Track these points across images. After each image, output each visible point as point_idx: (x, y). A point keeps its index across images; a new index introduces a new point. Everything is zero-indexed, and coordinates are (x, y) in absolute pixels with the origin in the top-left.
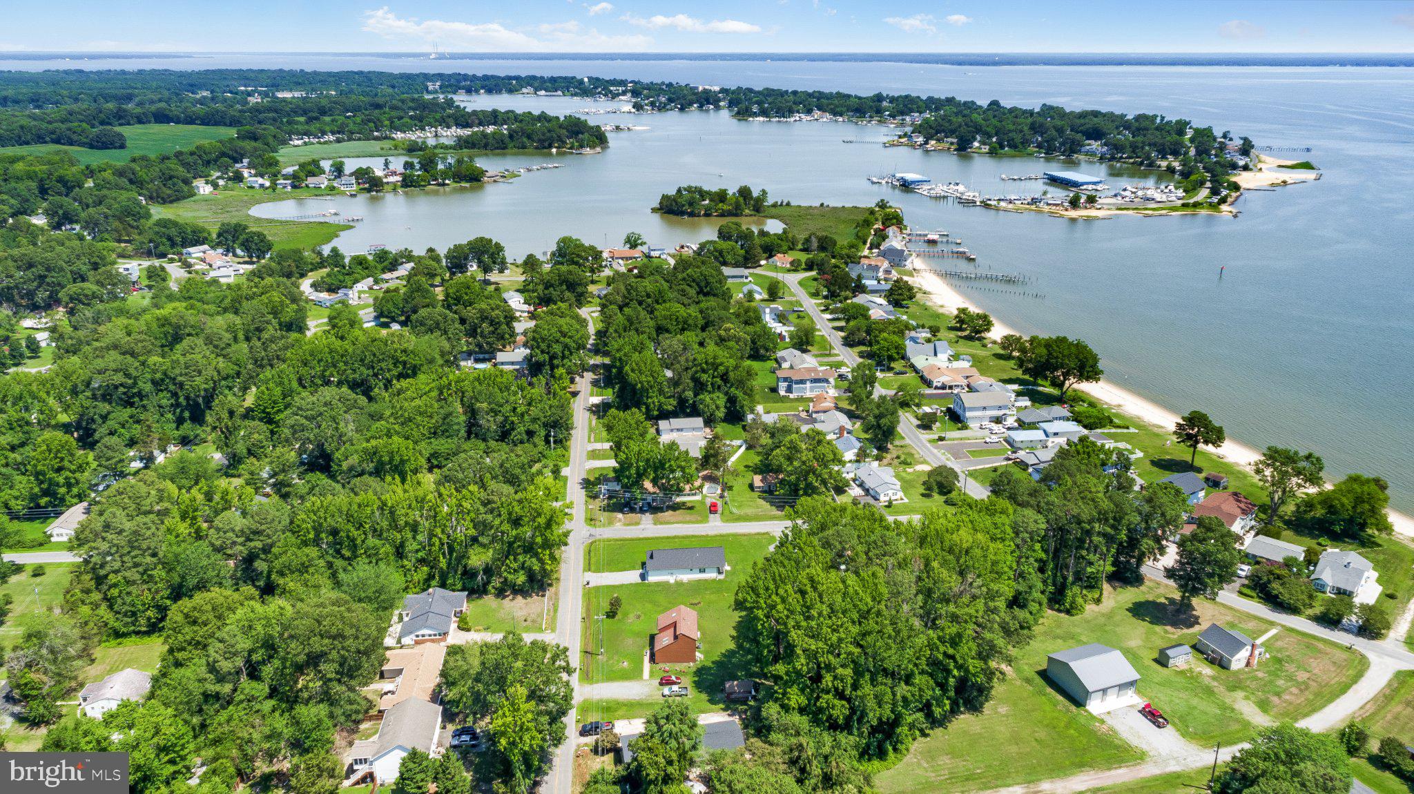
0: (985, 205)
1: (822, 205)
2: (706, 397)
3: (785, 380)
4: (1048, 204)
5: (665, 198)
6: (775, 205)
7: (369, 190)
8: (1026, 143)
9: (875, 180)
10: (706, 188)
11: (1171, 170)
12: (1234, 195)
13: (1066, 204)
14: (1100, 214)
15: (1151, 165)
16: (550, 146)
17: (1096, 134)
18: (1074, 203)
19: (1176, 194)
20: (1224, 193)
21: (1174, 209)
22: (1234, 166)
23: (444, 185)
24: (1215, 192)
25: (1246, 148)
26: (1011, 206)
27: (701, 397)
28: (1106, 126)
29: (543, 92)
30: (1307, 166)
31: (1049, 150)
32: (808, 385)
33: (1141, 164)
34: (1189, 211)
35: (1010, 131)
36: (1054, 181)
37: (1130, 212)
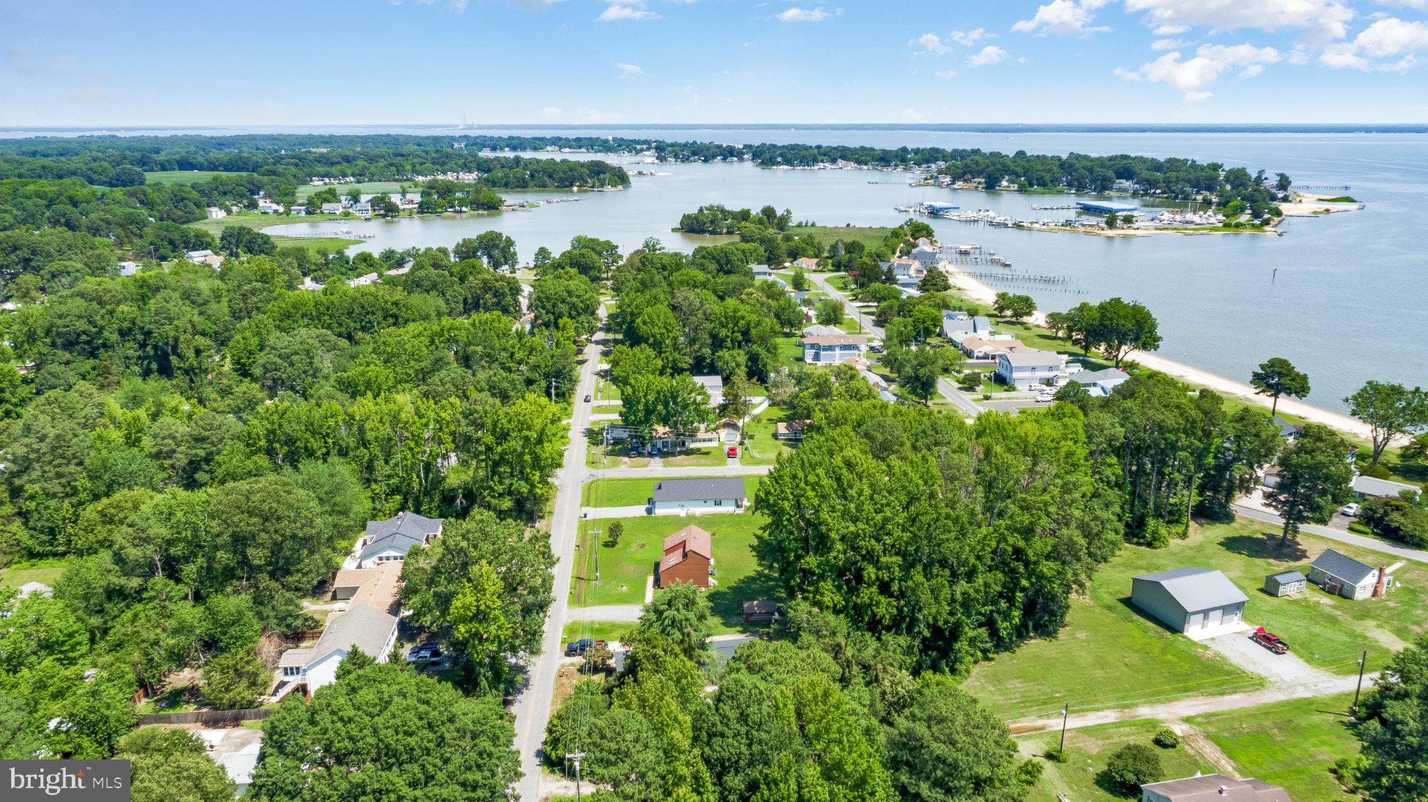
0: (1018, 226)
1: (848, 225)
2: (725, 354)
3: (812, 346)
4: (1083, 225)
5: (686, 218)
6: (799, 226)
7: (384, 216)
8: (1055, 181)
9: (902, 208)
10: (728, 208)
11: (1207, 202)
12: (1276, 219)
13: (1103, 225)
14: (1138, 233)
15: (1186, 198)
16: (571, 185)
17: (1126, 175)
18: (1110, 225)
19: (1214, 217)
20: (1266, 216)
21: (1216, 229)
22: (1274, 198)
23: (461, 212)
24: (1256, 215)
25: (1284, 183)
26: (1044, 227)
27: (720, 353)
28: (1137, 168)
29: (567, 150)
30: (1348, 199)
31: (1079, 188)
32: (838, 352)
33: (1176, 197)
34: (1232, 231)
35: (1038, 172)
36: (1087, 210)
37: (1170, 232)
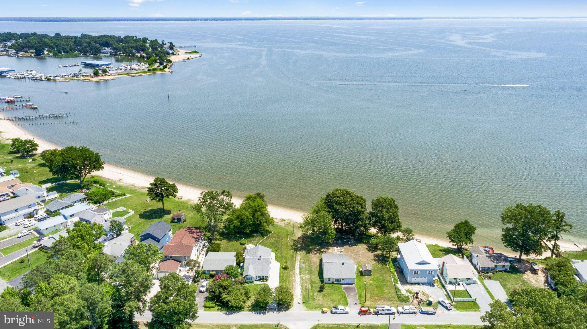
0: (48, 79)
4: (83, 76)
8: (72, 50)
11: (142, 57)
12: (170, 64)
13: (92, 75)
14: (110, 78)
15: (133, 56)
17: (107, 44)
18: (96, 74)
19: (145, 66)
20: (165, 64)
21: (145, 72)
22: (168, 54)
24: (161, 64)
25: (172, 47)
26: (62, 79)
28: (111, 41)
30: (196, 52)
31: (85, 53)
33: (129, 55)
34: (152, 73)
35: (63, 45)
36: (87, 65)
37: (125, 76)
